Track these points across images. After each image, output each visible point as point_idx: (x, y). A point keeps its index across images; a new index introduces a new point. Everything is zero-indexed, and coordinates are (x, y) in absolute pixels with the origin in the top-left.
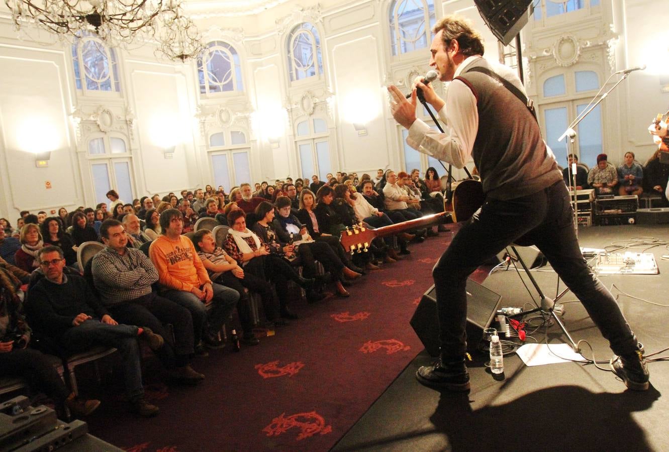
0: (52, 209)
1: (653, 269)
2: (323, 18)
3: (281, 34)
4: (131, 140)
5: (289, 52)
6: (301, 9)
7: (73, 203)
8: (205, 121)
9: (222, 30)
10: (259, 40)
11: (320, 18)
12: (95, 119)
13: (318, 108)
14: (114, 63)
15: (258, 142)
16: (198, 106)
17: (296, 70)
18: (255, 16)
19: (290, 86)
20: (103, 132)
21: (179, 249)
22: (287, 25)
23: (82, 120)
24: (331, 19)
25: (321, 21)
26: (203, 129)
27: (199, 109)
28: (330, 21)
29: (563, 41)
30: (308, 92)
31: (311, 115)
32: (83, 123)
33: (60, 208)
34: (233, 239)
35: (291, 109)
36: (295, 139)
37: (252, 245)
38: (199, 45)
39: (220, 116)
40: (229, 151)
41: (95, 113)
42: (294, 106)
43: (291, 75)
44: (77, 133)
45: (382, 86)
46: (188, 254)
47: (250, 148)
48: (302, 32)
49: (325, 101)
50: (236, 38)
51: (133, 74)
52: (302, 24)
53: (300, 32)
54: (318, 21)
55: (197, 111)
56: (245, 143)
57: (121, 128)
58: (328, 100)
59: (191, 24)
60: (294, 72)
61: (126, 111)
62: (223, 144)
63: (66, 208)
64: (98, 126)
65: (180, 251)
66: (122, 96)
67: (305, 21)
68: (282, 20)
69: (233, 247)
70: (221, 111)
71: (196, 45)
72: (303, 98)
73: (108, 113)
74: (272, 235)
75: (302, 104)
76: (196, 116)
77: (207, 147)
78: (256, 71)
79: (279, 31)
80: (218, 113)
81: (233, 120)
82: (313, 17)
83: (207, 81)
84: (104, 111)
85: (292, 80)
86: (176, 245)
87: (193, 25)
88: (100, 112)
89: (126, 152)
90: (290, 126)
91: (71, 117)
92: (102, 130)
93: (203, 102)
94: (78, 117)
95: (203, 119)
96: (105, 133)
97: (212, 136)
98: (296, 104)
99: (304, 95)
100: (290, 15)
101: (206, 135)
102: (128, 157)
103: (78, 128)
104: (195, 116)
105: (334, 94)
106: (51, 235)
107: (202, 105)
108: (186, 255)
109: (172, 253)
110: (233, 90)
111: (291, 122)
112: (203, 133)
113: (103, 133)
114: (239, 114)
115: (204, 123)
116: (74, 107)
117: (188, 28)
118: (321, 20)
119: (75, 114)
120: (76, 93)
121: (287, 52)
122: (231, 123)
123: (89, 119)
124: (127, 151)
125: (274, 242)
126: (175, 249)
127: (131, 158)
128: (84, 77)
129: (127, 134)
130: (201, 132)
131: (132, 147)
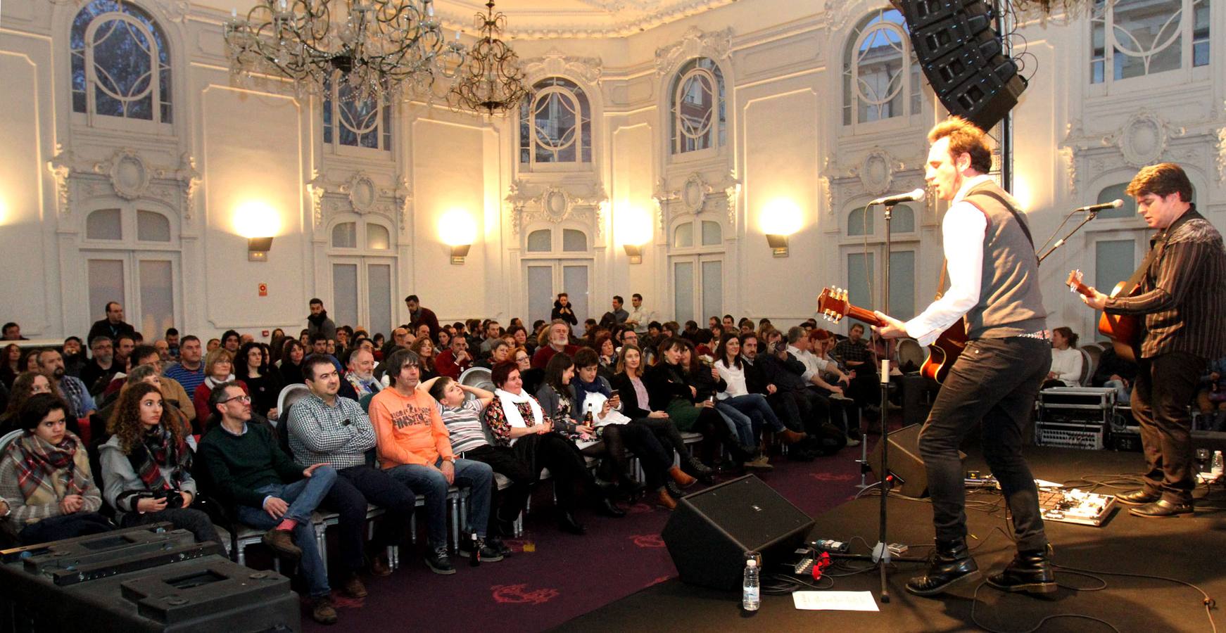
0: (264, 330)
1: (1092, 518)
2: (736, 52)
3: (663, 73)
4: (399, 231)
5: (673, 104)
6: (699, 34)
7: (297, 323)
8: (524, 209)
9: (567, 60)
10: (627, 81)
11: (729, 53)
12: (347, 192)
13: (712, 203)
14: (388, 104)
15: (607, 251)
16: (514, 181)
17: (683, 136)
18: (625, 39)
19: (669, 162)
20: (357, 213)
21: (411, 408)
22: (675, 59)
23: (326, 192)
24: (748, 55)
25: (729, 57)
26: (518, 222)
27: (516, 188)
28: (744, 59)
29: (1138, 123)
30: (698, 174)
31: (699, 213)
32: (326, 196)
33: (275, 329)
34: (500, 404)
35: (668, 200)
36: (668, 252)
37: (526, 414)
38: (518, 88)
39: (549, 202)
40: (557, 262)
41: (348, 184)
42: (672, 197)
43: (673, 143)
44: (316, 212)
45: (820, 176)
46: (424, 416)
47: (592, 259)
48: (697, 73)
49: (724, 192)
50: (588, 75)
51: (414, 123)
52: (700, 59)
53: (694, 73)
54: (724, 57)
55: (512, 190)
56: (586, 250)
57: (386, 209)
58: (729, 191)
59: (509, 54)
60: (678, 139)
61: (398, 183)
62: (548, 249)
63: (283, 329)
64: (351, 202)
65: (413, 410)
66: (393, 160)
67: (704, 55)
68: (666, 50)
69: (499, 414)
70: (551, 195)
71: (513, 87)
72: (689, 183)
73: (368, 183)
74: (565, 406)
75: (686, 194)
76: (509, 198)
77: (522, 250)
78: (615, 133)
79: (660, 69)
80: (545, 196)
81: (569, 210)
82: (719, 48)
83: (534, 143)
84: (362, 180)
85: (674, 151)
86: (408, 402)
87: (513, 55)
88: (355, 182)
89: (389, 248)
90: (663, 228)
91: (310, 187)
92: (356, 210)
93: (524, 177)
94: (321, 187)
95: (520, 204)
96: (361, 215)
97: (532, 233)
98: (675, 194)
99: (691, 180)
100: (681, 43)
101: (522, 232)
102: (391, 257)
103: (318, 204)
104: (507, 199)
105: (740, 181)
106: (250, 368)
107: (521, 181)
108: (421, 417)
109: (400, 412)
110: (575, 161)
111: (665, 223)
112: (518, 229)
113: (357, 216)
114: (580, 202)
115: (521, 211)
116: (316, 171)
117: (504, 59)
118: (731, 55)
119: (315, 183)
120: (322, 148)
121: (669, 104)
122: (566, 215)
123: (338, 191)
124: (391, 247)
125: (567, 416)
126: (406, 408)
127: (396, 258)
128: (338, 124)
129: (394, 219)
130: (515, 225)
131: (401, 241)
